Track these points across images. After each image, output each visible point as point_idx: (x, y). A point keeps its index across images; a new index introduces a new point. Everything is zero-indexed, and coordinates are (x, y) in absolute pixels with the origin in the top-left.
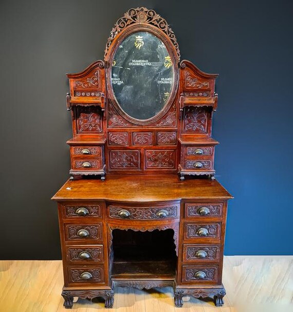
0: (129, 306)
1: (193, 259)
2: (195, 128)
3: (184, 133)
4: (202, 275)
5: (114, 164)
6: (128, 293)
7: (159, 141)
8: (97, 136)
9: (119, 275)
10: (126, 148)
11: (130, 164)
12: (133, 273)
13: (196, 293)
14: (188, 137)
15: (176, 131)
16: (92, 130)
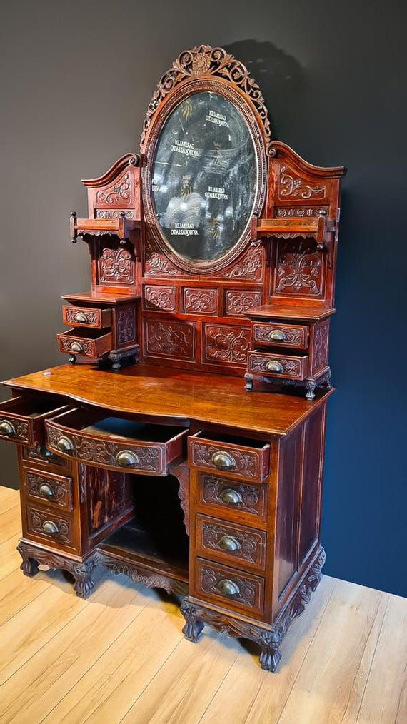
0: (113, 607)
1: (213, 549)
2: (298, 285)
3: (277, 295)
4: (232, 588)
5: (153, 344)
6: (130, 587)
7: (230, 307)
8: (127, 290)
9: (114, 547)
10: (172, 318)
11: (179, 350)
12: (137, 552)
13: (219, 622)
14: (285, 303)
15: (261, 289)
16: (120, 280)
